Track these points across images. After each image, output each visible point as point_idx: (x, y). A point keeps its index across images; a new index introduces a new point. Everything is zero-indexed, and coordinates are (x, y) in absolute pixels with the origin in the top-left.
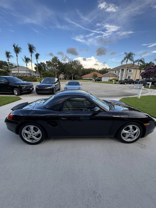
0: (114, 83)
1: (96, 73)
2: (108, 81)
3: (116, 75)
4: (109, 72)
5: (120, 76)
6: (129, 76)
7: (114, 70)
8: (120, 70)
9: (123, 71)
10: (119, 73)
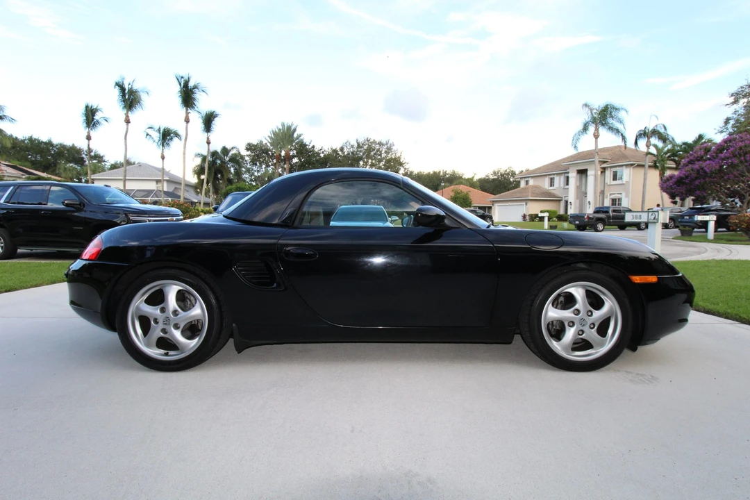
0: (546, 227)
1: (463, 188)
2: (520, 219)
3: (554, 196)
4: (523, 184)
5: (572, 197)
6: (613, 197)
7: (546, 175)
8: (570, 175)
9: (584, 176)
10: (567, 187)
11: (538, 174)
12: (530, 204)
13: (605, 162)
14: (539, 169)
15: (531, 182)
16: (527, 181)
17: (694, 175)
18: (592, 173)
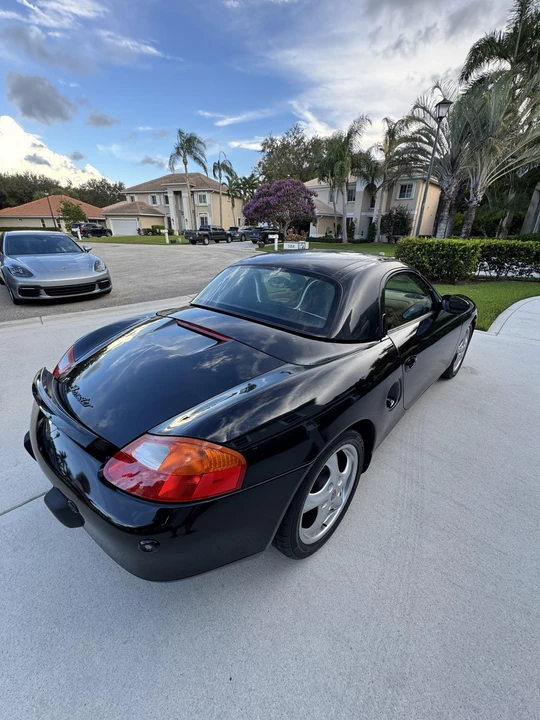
0: (168, 242)
1: (69, 200)
2: (136, 233)
3: (157, 212)
4: (128, 198)
5: (173, 216)
6: (201, 216)
7: (148, 193)
8: (169, 195)
9: (178, 197)
10: (167, 205)
11: (139, 190)
12: (141, 219)
13: (192, 187)
14: (141, 186)
15: (136, 199)
16: (132, 198)
17: (264, 206)
18: (185, 195)
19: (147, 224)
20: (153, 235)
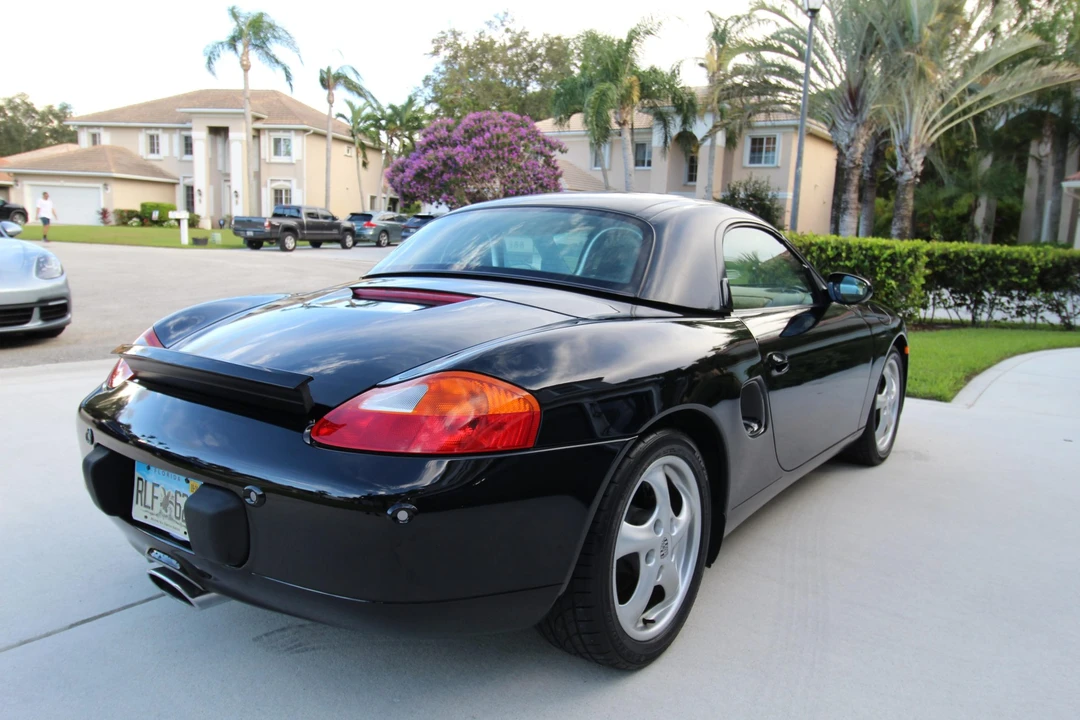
0: (186, 241)
2: (94, 220)
3: (161, 173)
4: (84, 139)
5: (201, 182)
6: (276, 185)
7: (139, 128)
8: (194, 134)
9: (219, 140)
10: (187, 157)
11: (120, 123)
12: (114, 186)
13: (258, 119)
14: (122, 111)
15: (106, 139)
16: (94, 136)
17: (440, 168)
18: (239, 136)
19: (130, 199)
20: (143, 224)
